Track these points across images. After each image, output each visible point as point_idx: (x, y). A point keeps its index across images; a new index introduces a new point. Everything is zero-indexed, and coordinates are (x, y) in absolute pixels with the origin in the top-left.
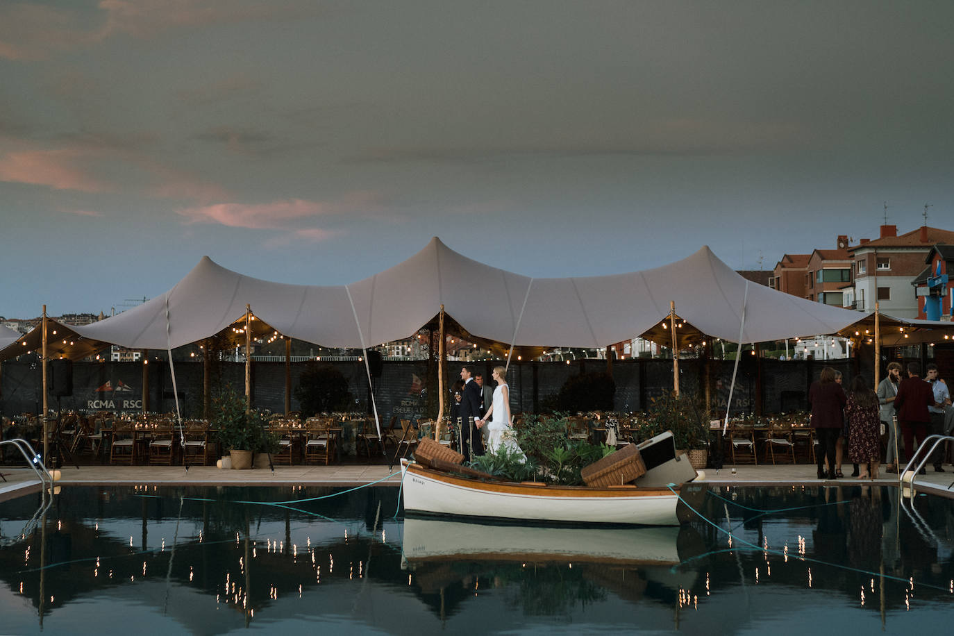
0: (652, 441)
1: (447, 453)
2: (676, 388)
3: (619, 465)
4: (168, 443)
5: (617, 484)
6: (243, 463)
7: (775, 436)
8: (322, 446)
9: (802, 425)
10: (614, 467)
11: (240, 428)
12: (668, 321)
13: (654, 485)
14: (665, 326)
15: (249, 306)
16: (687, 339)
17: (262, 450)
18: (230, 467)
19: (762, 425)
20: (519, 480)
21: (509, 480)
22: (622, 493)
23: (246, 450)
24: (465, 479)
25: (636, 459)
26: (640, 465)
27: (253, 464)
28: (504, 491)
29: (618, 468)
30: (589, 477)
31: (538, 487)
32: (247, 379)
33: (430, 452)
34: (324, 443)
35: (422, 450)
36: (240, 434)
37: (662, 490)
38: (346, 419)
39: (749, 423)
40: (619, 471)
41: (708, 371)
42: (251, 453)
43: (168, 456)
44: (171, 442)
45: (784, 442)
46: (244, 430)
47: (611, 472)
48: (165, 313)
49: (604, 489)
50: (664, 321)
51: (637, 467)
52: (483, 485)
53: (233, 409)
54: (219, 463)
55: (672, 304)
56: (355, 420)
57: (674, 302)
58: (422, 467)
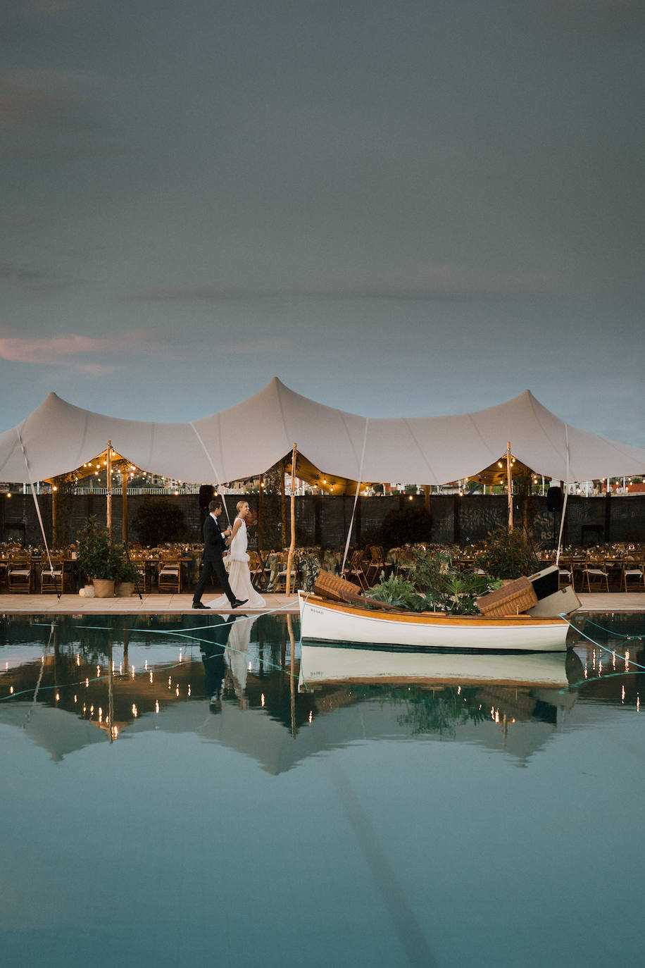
0: (540, 575)
1: (344, 585)
2: (510, 523)
3: (514, 597)
4: (26, 573)
5: (512, 614)
6: (106, 592)
7: (590, 567)
8: (174, 575)
9: (614, 557)
10: (509, 598)
11: (103, 558)
12: (504, 461)
13: (543, 615)
14: (500, 465)
15: (110, 442)
16: (499, 476)
17: (124, 579)
18: (92, 595)
19: (578, 556)
20: (419, 611)
21: (408, 610)
22: (517, 621)
23: (109, 579)
24: (366, 609)
25: (530, 591)
26: (533, 596)
27: (116, 593)
28: (405, 620)
29: (513, 600)
30: (487, 608)
31: (439, 617)
32: (108, 512)
33: (329, 585)
34: (176, 573)
35: (321, 582)
36: (104, 564)
37: (556, 619)
38: (189, 550)
39: (568, 555)
40: (514, 602)
41: (526, 506)
42: (114, 582)
43: (25, 584)
44: (28, 571)
45: (599, 572)
46: (108, 561)
47: (507, 602)
48: (20, 448)
49: (501, 619)
50: (500, 460)
51: (529, 599)
52: (384, 615)
53: (96, 541)
54: (82, 592)
55: (508, 444)
56: (197, 550)
57: (510, 443)
58: (321, 598)
